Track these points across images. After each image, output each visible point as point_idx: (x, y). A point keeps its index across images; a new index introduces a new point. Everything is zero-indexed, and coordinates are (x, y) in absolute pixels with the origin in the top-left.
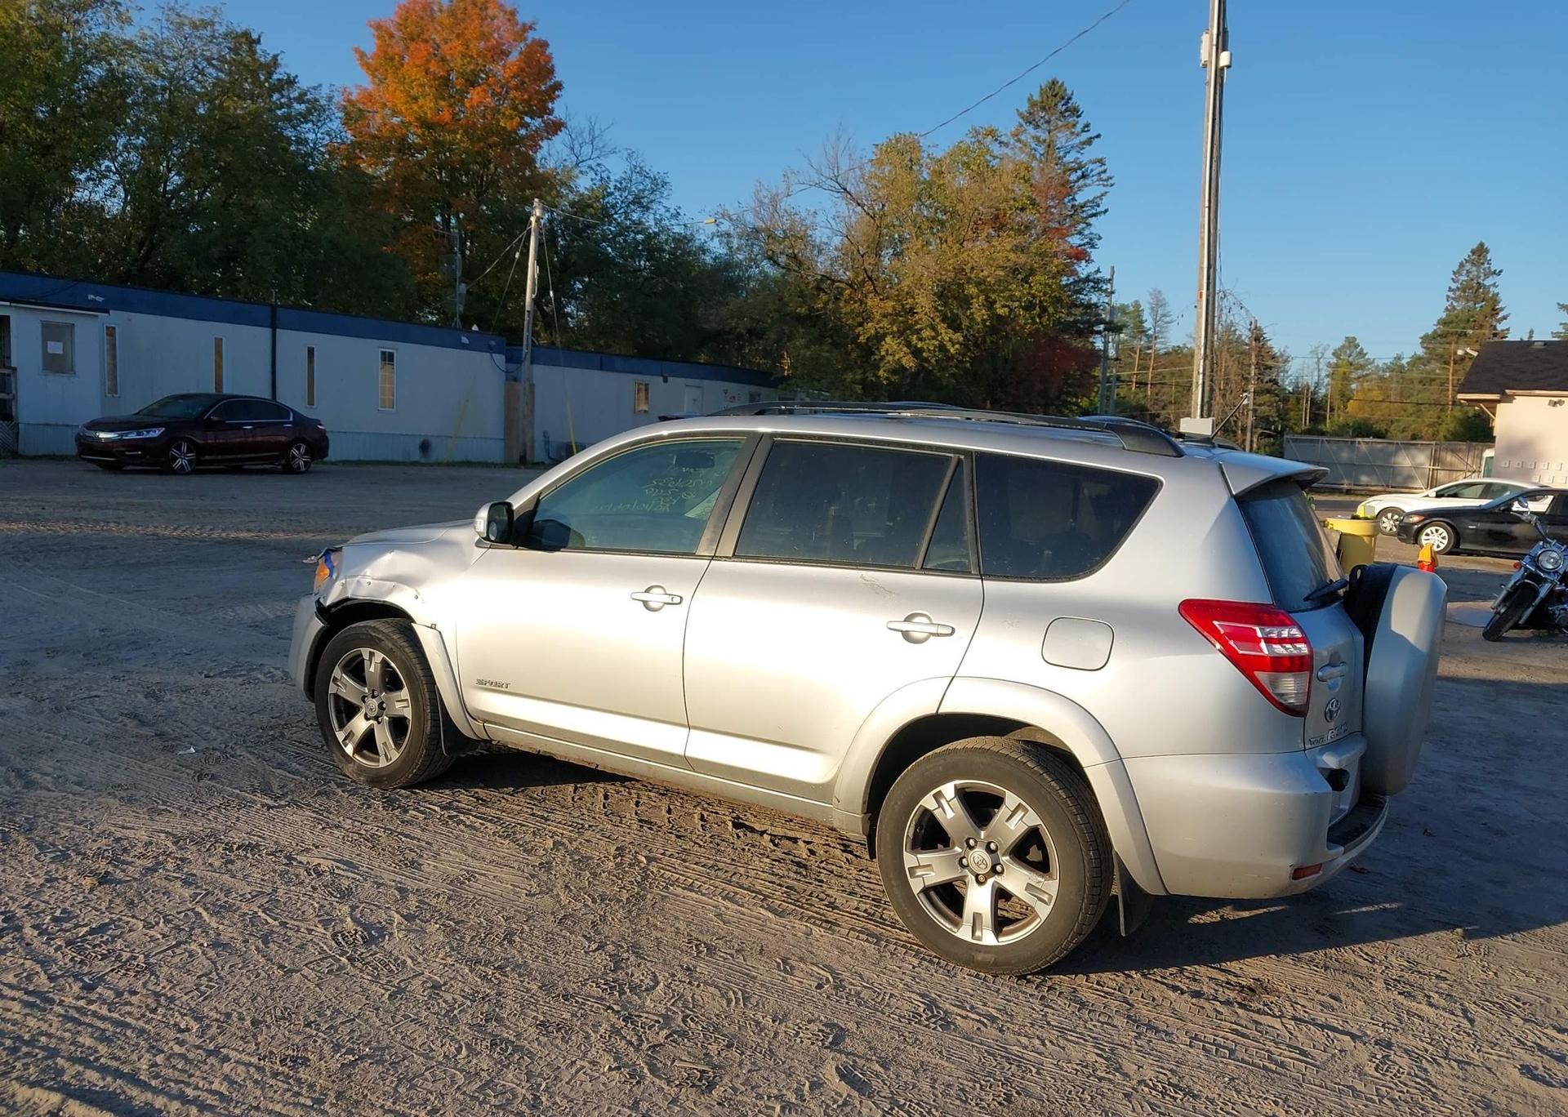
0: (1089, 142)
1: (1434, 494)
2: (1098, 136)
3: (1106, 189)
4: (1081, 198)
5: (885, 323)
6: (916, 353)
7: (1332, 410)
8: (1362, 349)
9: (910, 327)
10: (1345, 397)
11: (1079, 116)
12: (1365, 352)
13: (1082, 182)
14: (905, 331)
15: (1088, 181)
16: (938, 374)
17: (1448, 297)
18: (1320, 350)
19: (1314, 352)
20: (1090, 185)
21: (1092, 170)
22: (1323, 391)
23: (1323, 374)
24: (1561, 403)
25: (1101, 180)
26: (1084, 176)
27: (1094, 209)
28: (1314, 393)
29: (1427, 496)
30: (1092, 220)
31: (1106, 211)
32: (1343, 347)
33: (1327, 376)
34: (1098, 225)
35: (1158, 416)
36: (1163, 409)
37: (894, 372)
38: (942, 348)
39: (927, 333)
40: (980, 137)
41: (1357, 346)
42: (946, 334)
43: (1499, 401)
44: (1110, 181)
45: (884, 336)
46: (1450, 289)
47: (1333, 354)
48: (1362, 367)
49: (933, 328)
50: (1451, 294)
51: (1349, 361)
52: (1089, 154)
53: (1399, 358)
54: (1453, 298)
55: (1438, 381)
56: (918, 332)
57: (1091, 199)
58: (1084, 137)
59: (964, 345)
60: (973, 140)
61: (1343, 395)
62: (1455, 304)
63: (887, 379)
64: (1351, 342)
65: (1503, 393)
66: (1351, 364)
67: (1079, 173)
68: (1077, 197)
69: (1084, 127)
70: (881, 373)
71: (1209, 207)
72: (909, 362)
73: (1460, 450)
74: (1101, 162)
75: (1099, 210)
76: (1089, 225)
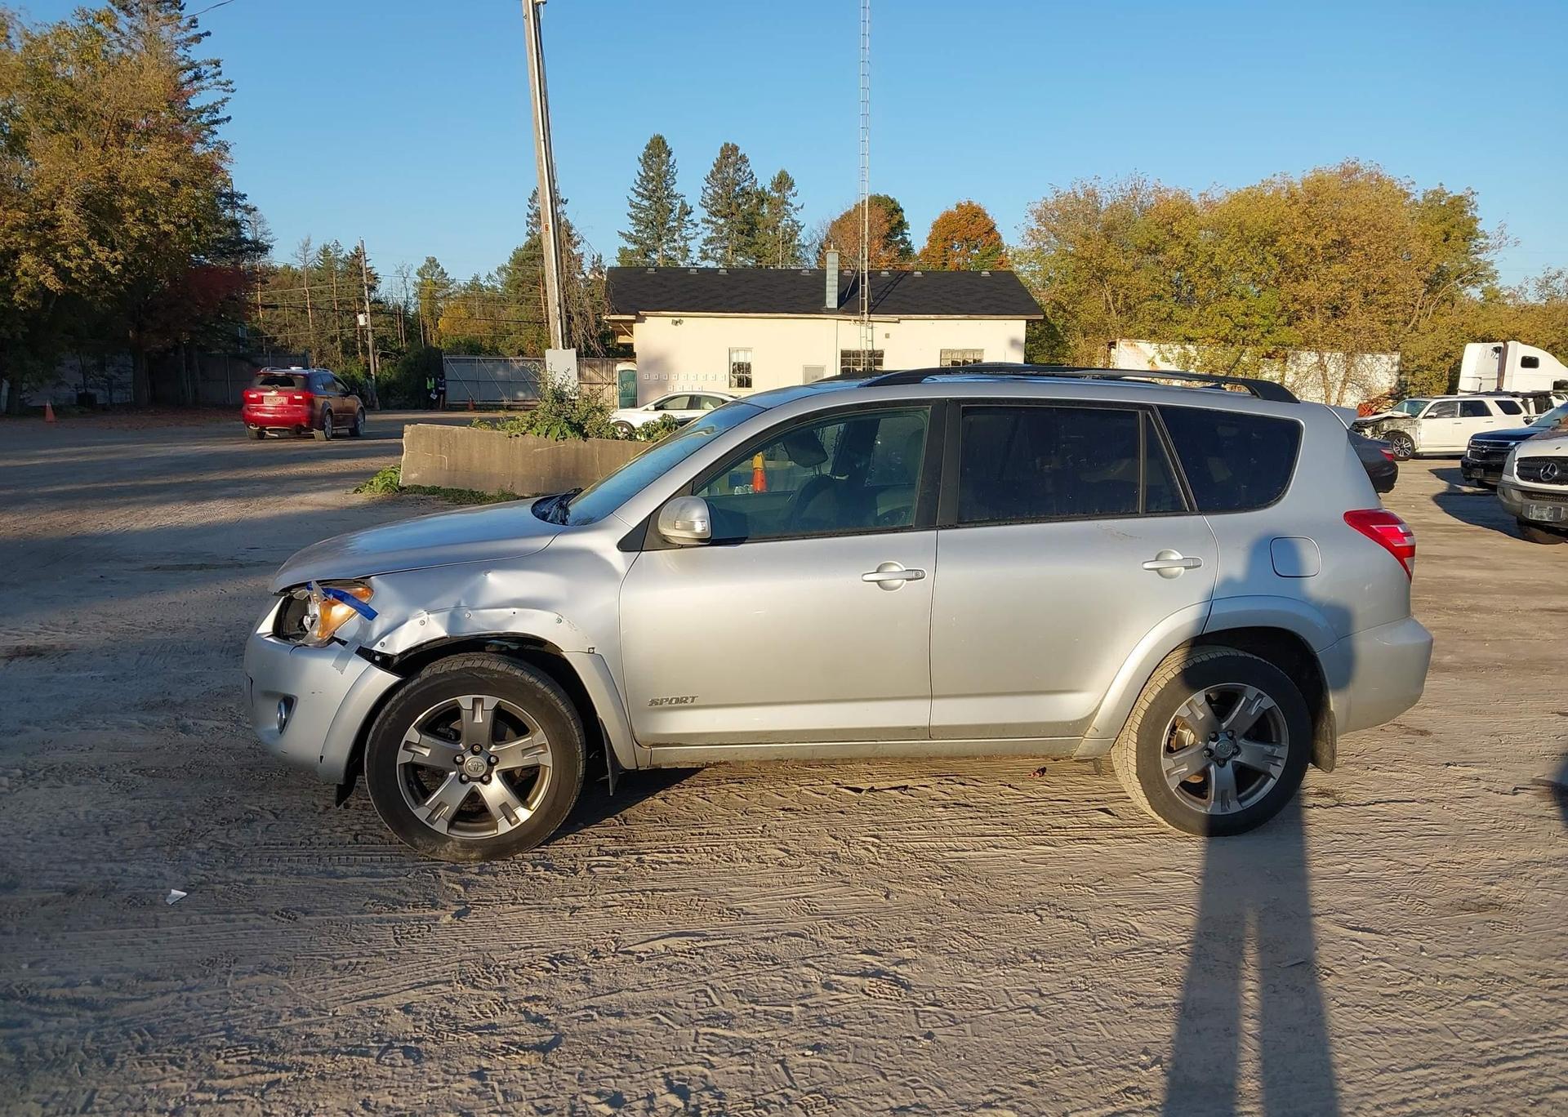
0: (197, 39)
1: (653, 408)
2: (208, 34)
3: (229, 95)
4: (195, 103)
5: (17, 237)
6: (62, 273)
7: (425, 328)
8: (442, 269)
9: (49, 242)
10: (435, 315)
11: (181, 9)
12: (445, 271)
13: (196, 84)
14: (44, 249)
15: (205, 84)
16: (88, 298)
17: (527, 222)
18: (405, 270)
19: (400, 272)
20: (207, 88)
21: (206, 72)
22: (412, 310)
23: (410, 295)
24: (680, 322)
25: (219, 83)
26: (197, 77)
27: (214, 116)
28: (406, 312)
29: (647, 410)
30: (215, 127)
31: (229, 118)
32: (425, 266)
33: (415, 295)
34: (223, 132)
35: (275, 339)
36: (280, 332)
37: (31, 295)
38: (97, 267)
39: (76, 251)
40: (90, 21)
41: (437, 266)
42: (101, 254)
43: (634, 321)
44: (230, 87)
45: (16, 254)
46: (529, 216)
47: (418, 274)
48: (446, 286)
49: (81, 244)
50: (529, 219)
51: (432, 279)
52: (198, 53)
53: (476, 278)
54: (532, 224)
55: (532, 301)
56: (64, 248)
57: (210, 104)
58: (193, 32)
59: (126, 266)
60: (81, 23)
61: (433, 314)
62: (534, 229)
63: (23, 304)
64: (432, 262)
65: (637, 315)
66: (435, 283)
67: (191, 73)
68: (190, 101)
69: (191, 22)
70: (16, 297)
71: (545, 141)
72: (52, 283)
73: (595, 366)
74: (217, 64)
75: (219, 116)
76: (215, 133)
